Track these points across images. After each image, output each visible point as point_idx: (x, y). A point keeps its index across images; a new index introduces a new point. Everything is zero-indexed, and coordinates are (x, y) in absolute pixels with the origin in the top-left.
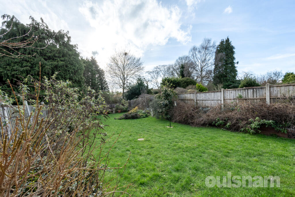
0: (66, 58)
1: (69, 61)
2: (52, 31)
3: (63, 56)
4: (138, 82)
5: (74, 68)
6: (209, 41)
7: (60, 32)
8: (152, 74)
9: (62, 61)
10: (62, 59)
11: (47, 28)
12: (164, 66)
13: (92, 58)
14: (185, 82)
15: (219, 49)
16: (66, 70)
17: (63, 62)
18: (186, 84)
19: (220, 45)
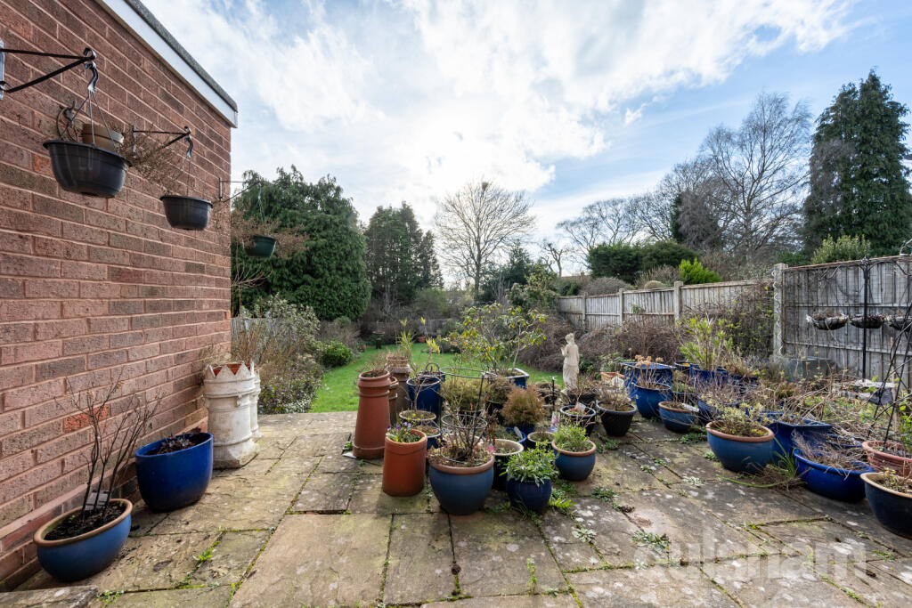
0: (330, 232)
1: (334, 236)
2: (309, 185)
3: (325, 229)
4: (512, 262)
5: (344, 247)
6: (778, 104)
7: (320, 184)
8: (576, 231)
9: (323, 237)
10: (324, 233)
11: (302, 179)
12: (615, 203)
13: (404, 205)
14: (655, 256)
15: (830, 122)
16: (330, 253)
17: (325, 240)
18: (655, 260)
19: (834, 108)
